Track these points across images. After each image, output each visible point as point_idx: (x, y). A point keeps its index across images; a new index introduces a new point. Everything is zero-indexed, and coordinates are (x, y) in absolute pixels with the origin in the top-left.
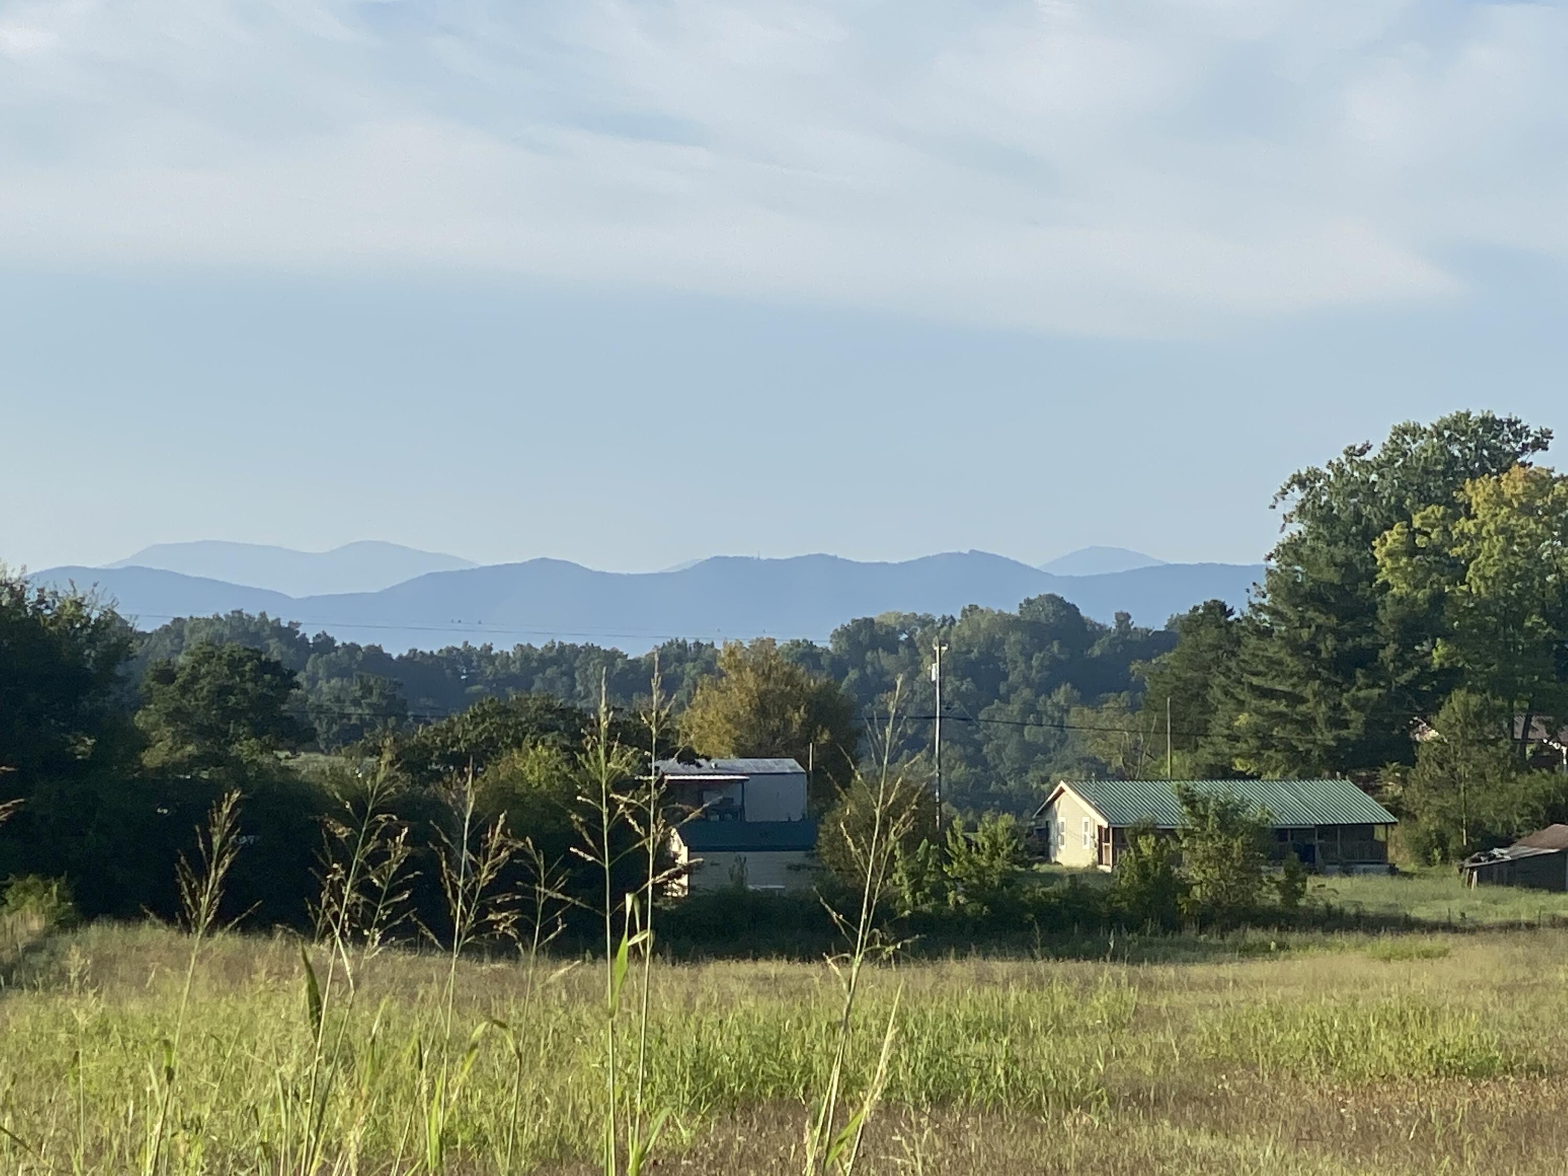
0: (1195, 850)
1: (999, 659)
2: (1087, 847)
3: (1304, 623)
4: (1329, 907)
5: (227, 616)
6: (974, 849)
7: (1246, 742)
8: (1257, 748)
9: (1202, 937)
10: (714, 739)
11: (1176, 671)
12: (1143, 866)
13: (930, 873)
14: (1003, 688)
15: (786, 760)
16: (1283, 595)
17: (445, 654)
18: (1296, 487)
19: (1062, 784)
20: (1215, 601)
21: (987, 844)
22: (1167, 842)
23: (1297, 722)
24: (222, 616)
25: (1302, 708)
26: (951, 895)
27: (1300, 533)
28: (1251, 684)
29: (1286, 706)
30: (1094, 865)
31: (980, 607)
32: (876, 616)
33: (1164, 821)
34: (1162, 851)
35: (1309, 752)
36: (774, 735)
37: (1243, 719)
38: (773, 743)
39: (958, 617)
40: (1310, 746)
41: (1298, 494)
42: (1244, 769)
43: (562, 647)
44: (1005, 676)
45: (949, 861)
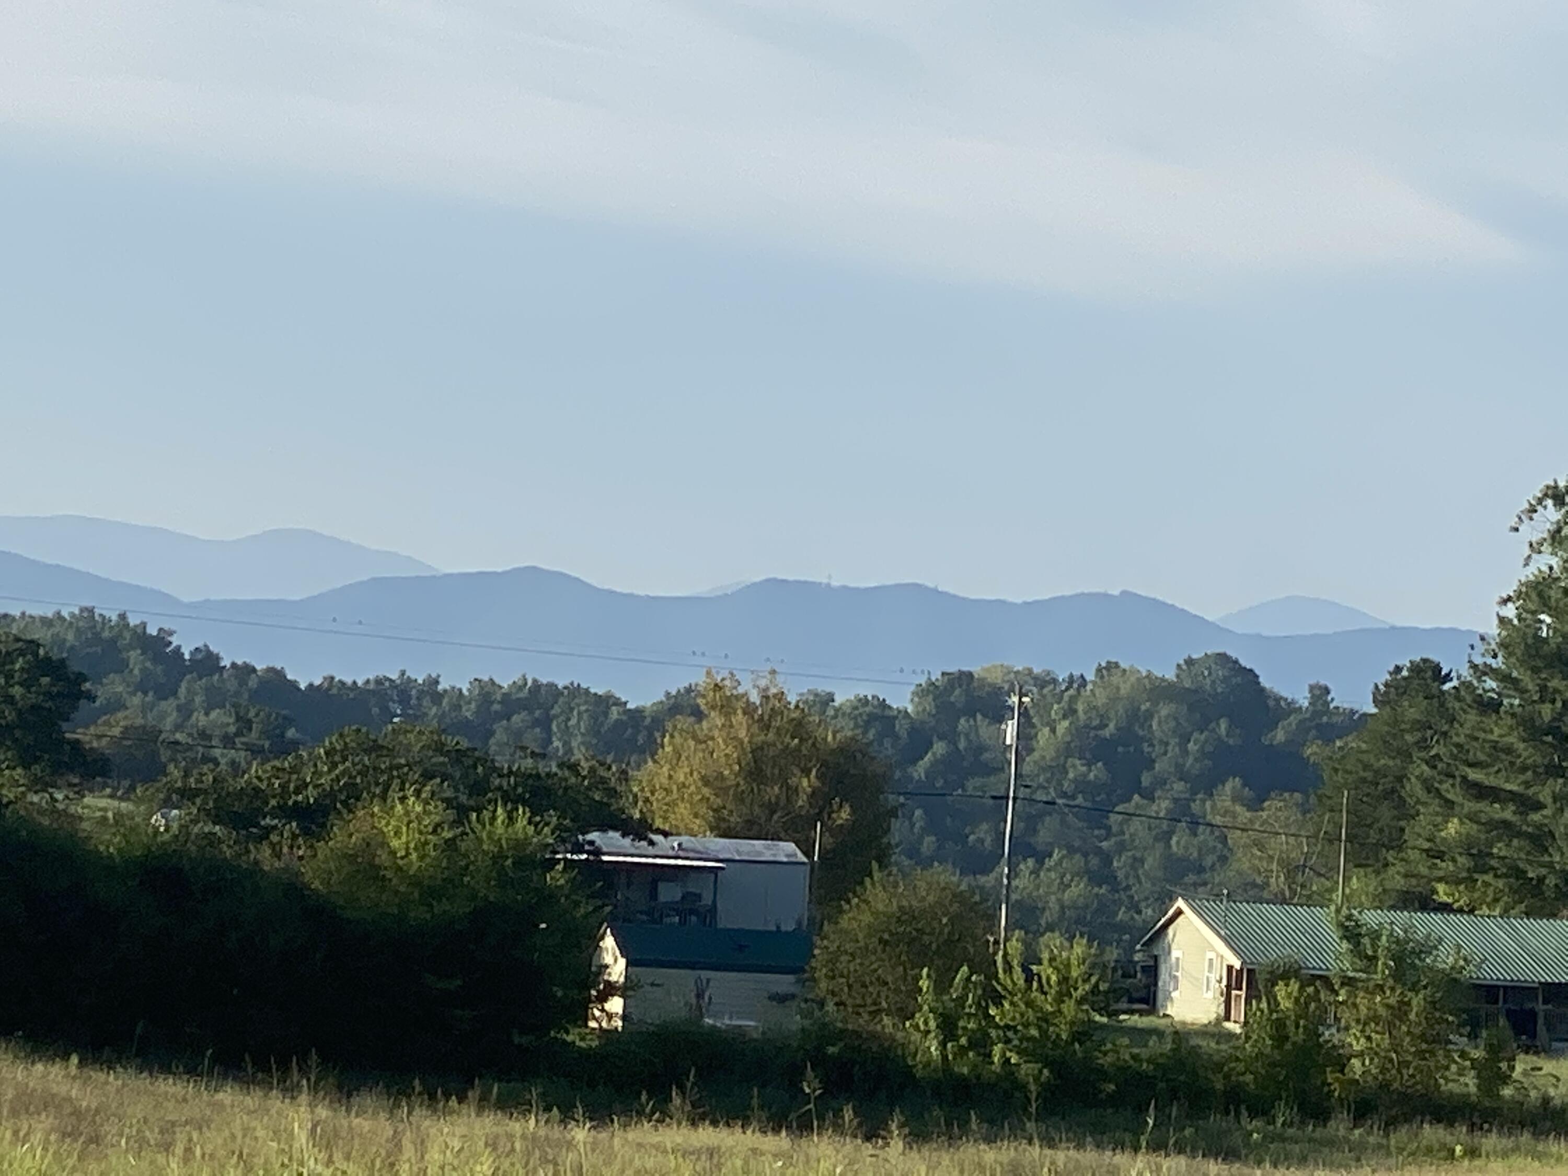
0: (1355, 1005)
1: (1142, 739)
2: (1210, 995)
3: (1546, 695)
4: (1546, 1100)
5: (73, 615)
6: (1035, 985)
7: (1454, 860)
8: (1469, 870)
9: (1357, 1132)
10: (683, 809)
11: (1365, 757)
12: (1280, 1025)
13: (969, 1015)
14: (1146, 780)
15: (781, 844)
16: (1519, 653)
17: (372, 686)
18: (1549, 502)
19: (1180, 903)
20: (1425, 661)
21: (1054, 978)
22: (1317, 991)
23: (1529, 836)
24: (65, 614)
25: (1535, 817)
26: (997, 1049)
27: (1551, 568)
28: (1464, 778)
29: (1514, 813)
30: (1218, 1021)
31: (1123, 665)
32: (976, 669)
33: (1313, 962)
34: (1307, 1004)
35: (1541, 880)
36: (772, 808)
37: (1453, 827)
38: (769, 819)
39: (1090, 676)
40: (1544, 871)
41: (1551, 514)
42: (1450, 900)
43: (537, 685)
44: (1150, 763)
45: (998, 1000)
